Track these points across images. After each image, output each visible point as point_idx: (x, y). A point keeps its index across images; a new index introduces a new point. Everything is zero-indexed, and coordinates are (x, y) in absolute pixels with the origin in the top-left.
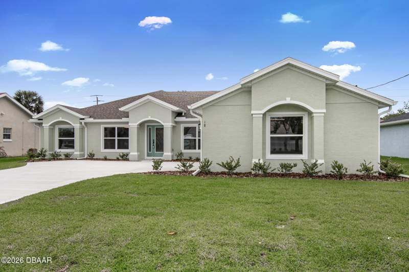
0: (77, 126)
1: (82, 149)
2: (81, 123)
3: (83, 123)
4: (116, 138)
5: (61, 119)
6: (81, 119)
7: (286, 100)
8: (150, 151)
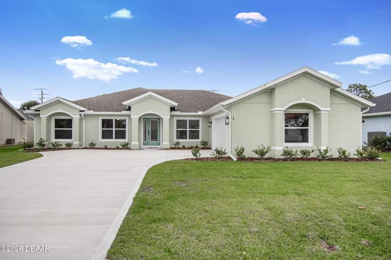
0: (76, 117)
1: (80, 139)
2: (81, 115)
3: (83, 115)
4: (114, 129)
5: (59, 111)
6: (81, 111)
7: (301, 100)
8: (145, 140)
